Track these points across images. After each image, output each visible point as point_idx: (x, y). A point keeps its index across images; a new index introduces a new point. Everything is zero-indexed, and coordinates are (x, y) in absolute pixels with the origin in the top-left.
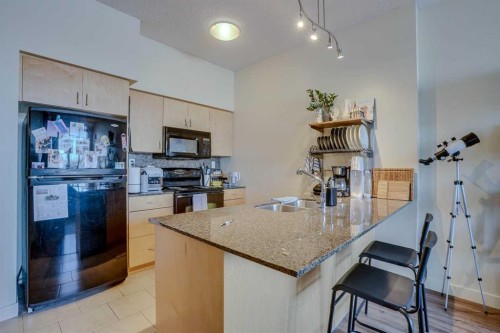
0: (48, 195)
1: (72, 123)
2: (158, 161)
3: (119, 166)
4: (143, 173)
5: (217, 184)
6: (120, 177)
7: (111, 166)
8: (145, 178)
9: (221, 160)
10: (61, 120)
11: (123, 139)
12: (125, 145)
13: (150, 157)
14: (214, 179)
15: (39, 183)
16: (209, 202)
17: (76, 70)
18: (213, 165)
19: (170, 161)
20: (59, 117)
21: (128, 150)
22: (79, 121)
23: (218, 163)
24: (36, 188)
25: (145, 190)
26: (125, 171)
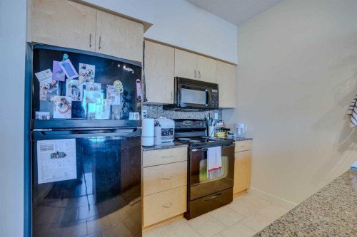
0: (54, 151)
1: (81, 65)
2: (168, 112)
3: (133, 116)
4: (156, 124)
5: (221, 135)
6: (135, 130)
7: (125, 117)
8: (159, 130)
9: (223, 111)
10: (68, 61)
11: (138, 85)
12: (139, 93)
13: (161, 108)
14: (217, 130)
15: (45, 136)
16: (222, 155)
17: (89, 9)
18: (216, 116)
19: (179, 113)
20: (66, 56)
21: (142, 99)
22: (89, 63)
23: (220, 115)
24: (40, 143)
25: (159, 143)
26: (140, 123)
